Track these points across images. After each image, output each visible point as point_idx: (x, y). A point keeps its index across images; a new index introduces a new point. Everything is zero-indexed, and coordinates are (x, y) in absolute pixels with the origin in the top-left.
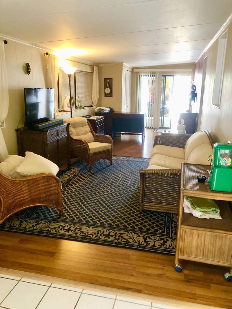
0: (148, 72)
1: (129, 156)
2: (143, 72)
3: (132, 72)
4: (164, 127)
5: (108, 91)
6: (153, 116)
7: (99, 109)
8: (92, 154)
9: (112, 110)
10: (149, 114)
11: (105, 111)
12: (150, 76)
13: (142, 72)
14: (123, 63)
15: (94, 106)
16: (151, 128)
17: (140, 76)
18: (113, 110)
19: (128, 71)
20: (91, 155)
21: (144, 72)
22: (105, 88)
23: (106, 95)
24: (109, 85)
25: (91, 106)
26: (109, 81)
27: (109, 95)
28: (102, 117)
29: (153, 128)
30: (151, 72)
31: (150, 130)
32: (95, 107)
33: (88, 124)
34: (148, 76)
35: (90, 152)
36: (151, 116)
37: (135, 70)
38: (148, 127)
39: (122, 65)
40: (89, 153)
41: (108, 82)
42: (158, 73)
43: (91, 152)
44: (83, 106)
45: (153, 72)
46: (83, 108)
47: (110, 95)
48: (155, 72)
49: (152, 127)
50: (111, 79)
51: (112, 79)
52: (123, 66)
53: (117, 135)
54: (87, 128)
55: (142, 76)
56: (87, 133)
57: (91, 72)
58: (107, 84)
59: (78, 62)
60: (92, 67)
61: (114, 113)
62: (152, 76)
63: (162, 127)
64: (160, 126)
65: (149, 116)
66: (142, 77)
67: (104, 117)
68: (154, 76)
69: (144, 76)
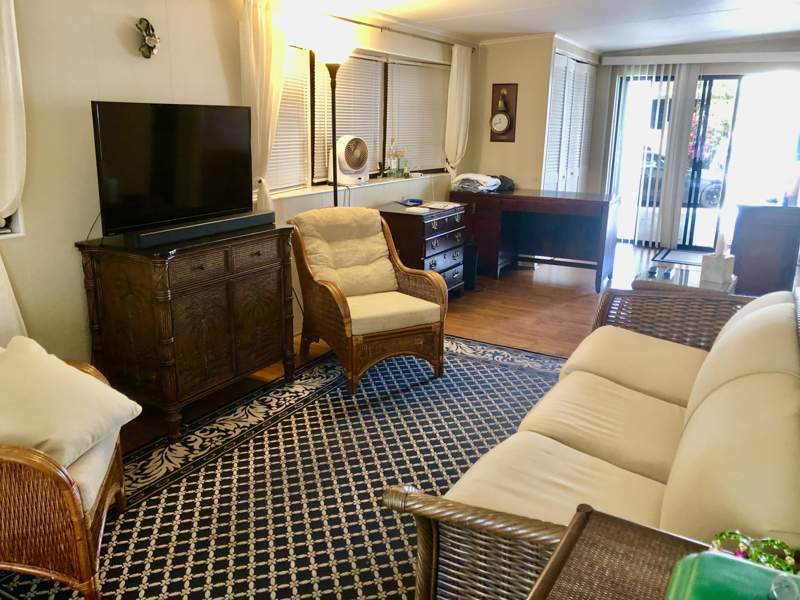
0: (651, 66)
1: (520, 346)
2: (633, 68)
3: (597, 66)
4: (694, 244)
5: (501, 123)
6: (658, 205)
7: (464, 181)
8: (361, 338)
9: (507, 185)
10: (645, 197)
11: (481, 188)
12: (658, 79)
13: (630, 67)
14: (554, 33)
15: (449, 169)
16: (650, 245)
17: (621, 78)
18: (514, 185)
19: (578, 61)
20: (357, 340)
21: (637, 66)
22: (493, 115)
23: (495, 137)
24: (506, 104)
25: (442, 171)
26: (505, 92)
27: (504, 137)
28: (457, 205)
29: (657, 245)
30: (659, 66)
31: (646, 252)
32: (452, 172)
33: (383, 230)
34: (650, 78)
35: (351, 331)
36: (651, 204)
37: (608, 61)
38: (640, 243)
39: (552, 39)
40: (349, 336)
41: (504, 96)
42: (684, 69)
43: (356, 330)
44: (406, 171)
45: (667, 66)
46: (407, 176)
47: (508, 135)
48: (674, 65)
49: (654, 243)
50: (513, 87)
51: (517, 85)
52: (554, 44)
53: (520, 264)
54: (379, 244)
55: (628, 79)
56: (373, 261)
57: (442, 62)
58: (500, 103)
59: (386, 28)
60: (447, 46)
61: (516, 194)
62: (662, 78)
63: (687, 243)
64: (681, 243)
65: (644, 204)
66: (629, 83)
67: (466, 208)
68: (669, 78)
69: (636, 78)
